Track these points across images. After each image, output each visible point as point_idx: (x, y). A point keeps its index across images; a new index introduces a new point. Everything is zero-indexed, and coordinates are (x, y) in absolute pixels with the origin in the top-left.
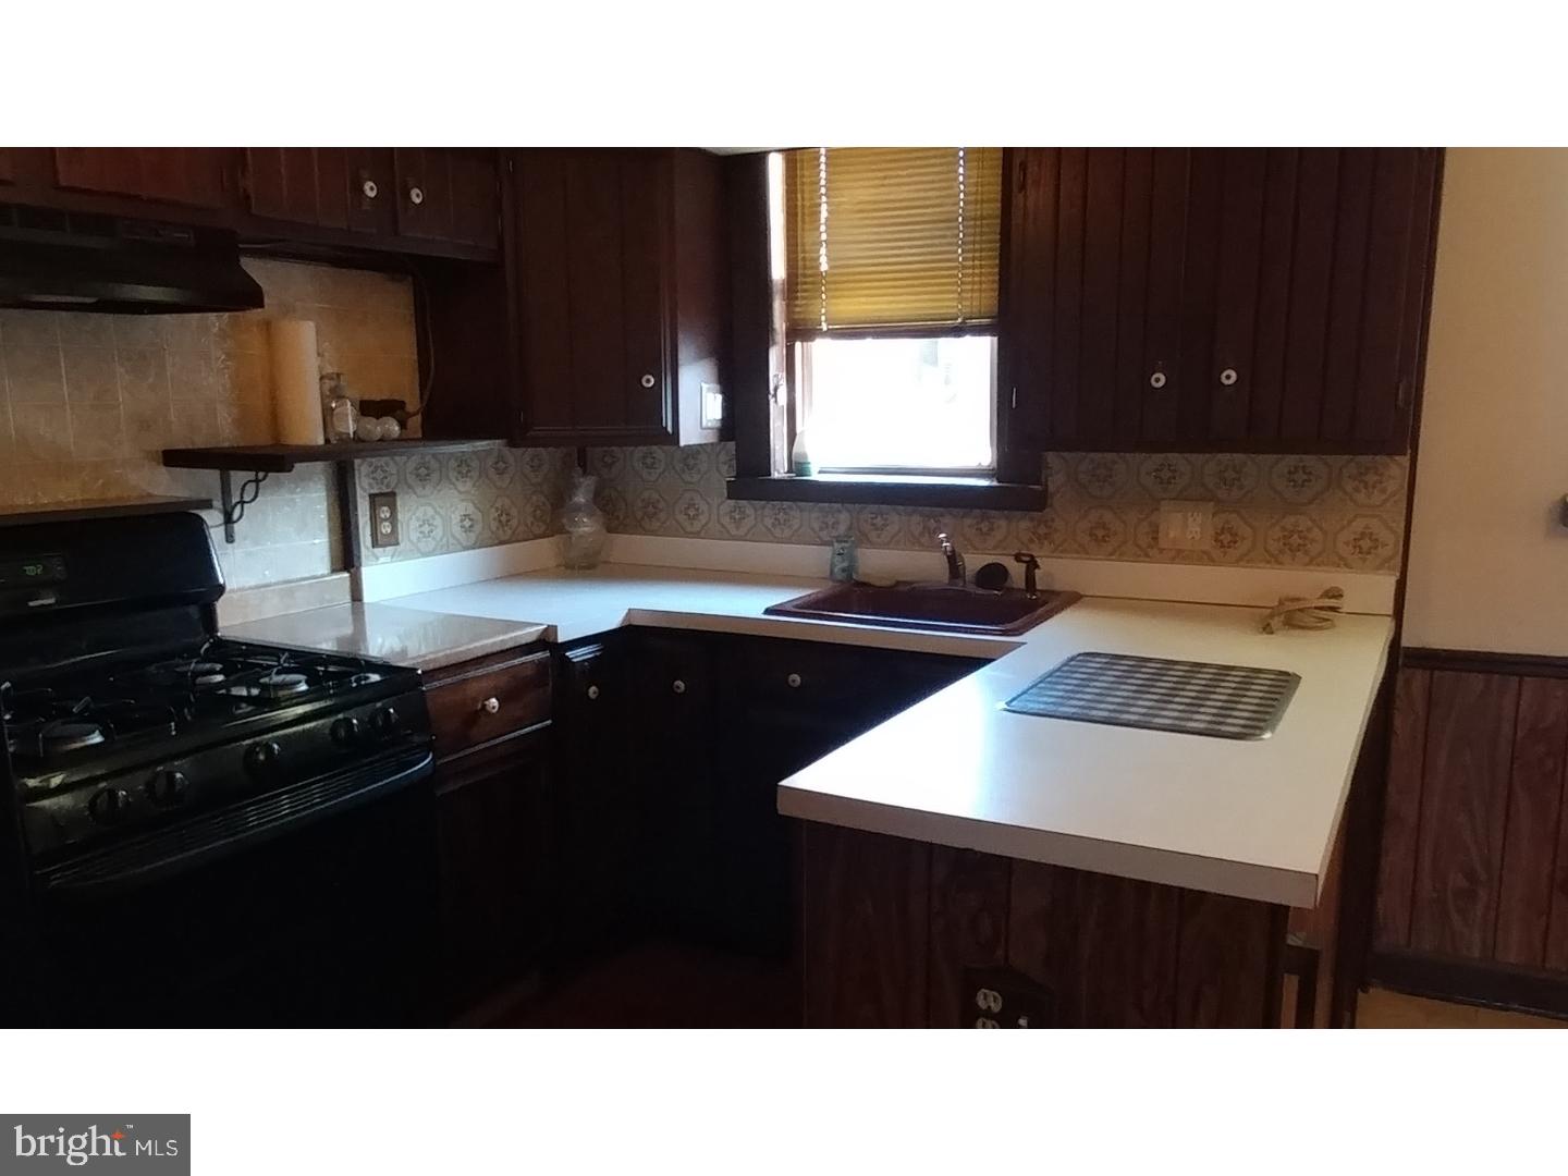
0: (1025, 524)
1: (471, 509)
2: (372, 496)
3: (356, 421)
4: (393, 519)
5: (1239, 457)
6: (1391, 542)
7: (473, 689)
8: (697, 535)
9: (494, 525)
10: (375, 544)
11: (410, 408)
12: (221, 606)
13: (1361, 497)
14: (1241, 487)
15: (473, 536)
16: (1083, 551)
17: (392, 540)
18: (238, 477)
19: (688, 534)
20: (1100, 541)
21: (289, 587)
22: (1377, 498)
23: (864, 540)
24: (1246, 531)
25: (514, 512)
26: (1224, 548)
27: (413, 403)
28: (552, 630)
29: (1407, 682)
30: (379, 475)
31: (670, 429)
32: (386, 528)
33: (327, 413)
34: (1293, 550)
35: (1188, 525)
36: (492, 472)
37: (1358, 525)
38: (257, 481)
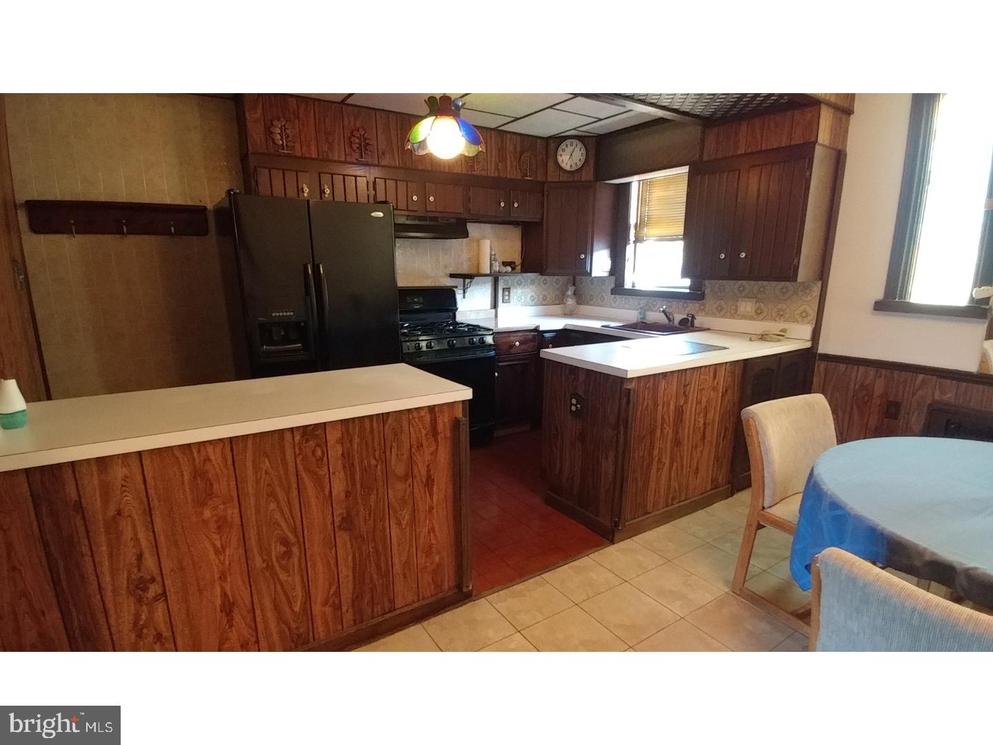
0: (697, 305)
1: (534, 294)
2: (503, 289)
3: (499, 266)
4: (509, 295)
5: (765, 283)
6: (813, 314)
7: (512, 339)
8: (603, 306)
9: (541, 300)
10: (503, 302)
11: (517, 264)
12: (457, 314)
13: (804, 298)
14: (765, 294)
15: (534, 302)
16: (714, 315)
17: (508, 301)
18: (467, 281)
19: (601, 306)
20: (719, 312)
21: (478, 311)
22: (809, 298)
23: (650, 309)
24: (766, 310)
25: (548, 296)
26: (758, 314)
27: (518, 261)
28: (538, 326)
29: (818, 366)
30: (506, 283)
31: (589, 271)
32: (507, 298)
33: (491, 265)
34: (780, 316)
35: (747, 306)
36: (542, 283)
37: (802, 308)
38: (471, 282)
